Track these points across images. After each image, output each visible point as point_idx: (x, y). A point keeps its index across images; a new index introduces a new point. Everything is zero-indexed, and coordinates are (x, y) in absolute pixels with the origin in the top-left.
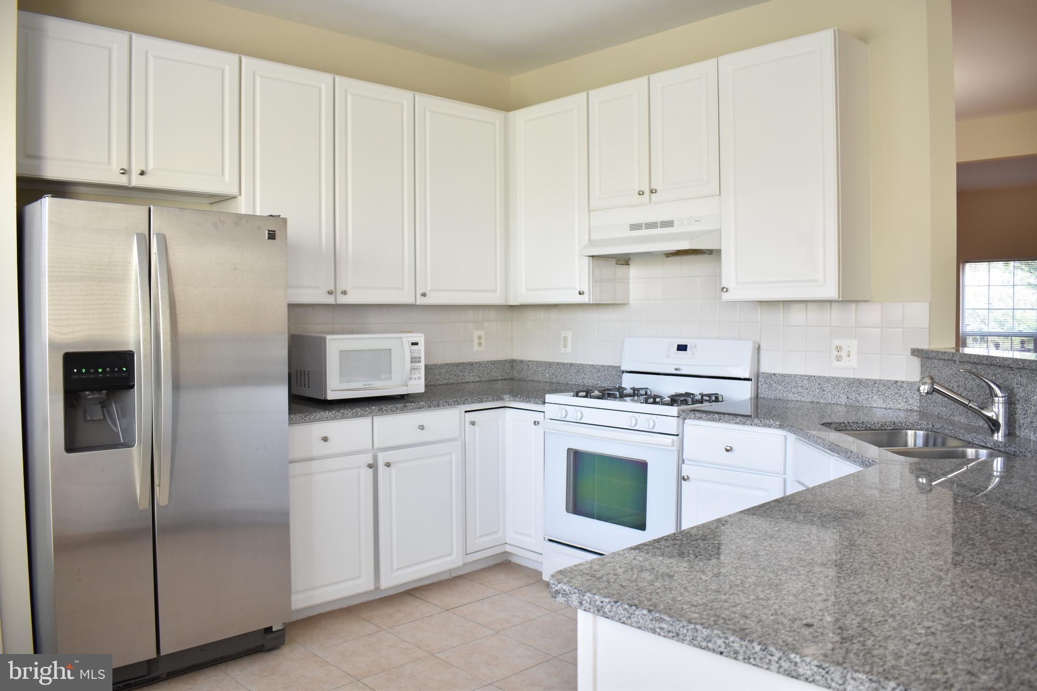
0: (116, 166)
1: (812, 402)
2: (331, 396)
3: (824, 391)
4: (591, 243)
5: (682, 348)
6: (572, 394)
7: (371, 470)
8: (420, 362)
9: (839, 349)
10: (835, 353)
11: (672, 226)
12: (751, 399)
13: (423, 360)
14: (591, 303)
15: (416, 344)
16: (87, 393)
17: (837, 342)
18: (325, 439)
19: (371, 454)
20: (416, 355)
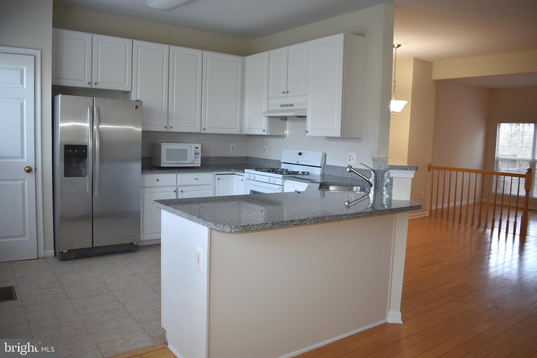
0: (87, 81)
1: (340, 177)
2: (163, 165)
3: (344, 172)
4: (269, 111)
5: (300, 154)
6: (254, 170)
7: (175, 193)
8: (199, 155)
9: (350, 156)
10: (349, 158)
11: (293, 106)
12: (321, 175)
13: (200, 154)
14: (268, 135)
15: (198, 148)
16: (72, 158)
17: (350, 154)
18: (158, 180)
19: (176, 187)
20: (197, 152)
